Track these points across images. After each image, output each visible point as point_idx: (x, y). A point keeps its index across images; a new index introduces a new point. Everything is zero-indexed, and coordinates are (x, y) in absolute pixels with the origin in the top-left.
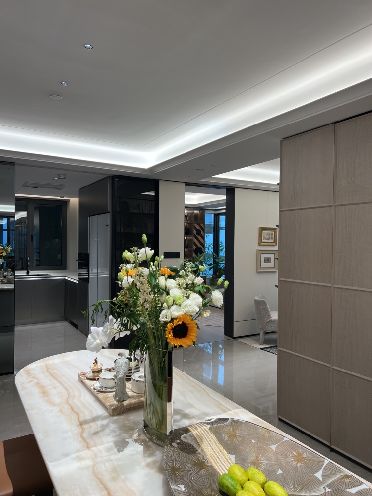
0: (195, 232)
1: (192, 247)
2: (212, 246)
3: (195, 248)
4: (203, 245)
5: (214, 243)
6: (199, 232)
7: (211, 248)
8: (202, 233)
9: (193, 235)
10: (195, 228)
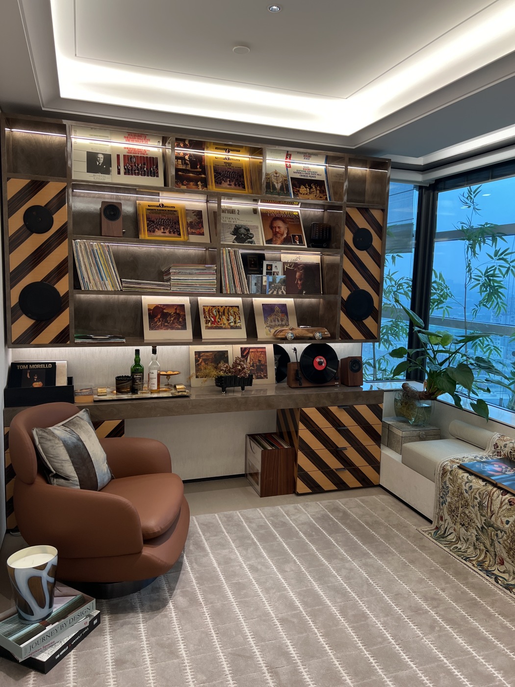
0: (348, 237)
1: (337, 292)
2: (407, 288)
3: (345, 293)
4: (377, 285)
5: (414, 280)
6: (363, 240)
7: (406, 294)
8: (376, 242)
9: (342, 250)
10: (350, 222)
